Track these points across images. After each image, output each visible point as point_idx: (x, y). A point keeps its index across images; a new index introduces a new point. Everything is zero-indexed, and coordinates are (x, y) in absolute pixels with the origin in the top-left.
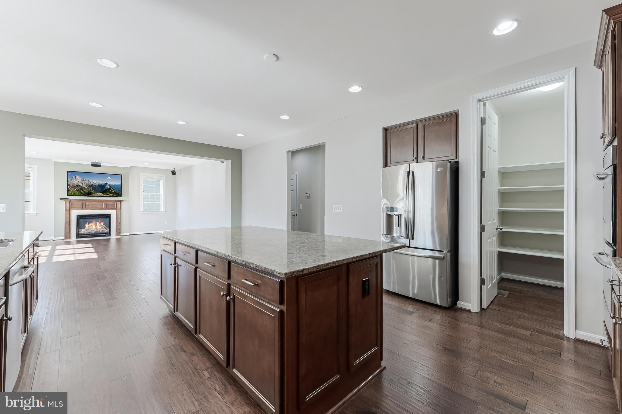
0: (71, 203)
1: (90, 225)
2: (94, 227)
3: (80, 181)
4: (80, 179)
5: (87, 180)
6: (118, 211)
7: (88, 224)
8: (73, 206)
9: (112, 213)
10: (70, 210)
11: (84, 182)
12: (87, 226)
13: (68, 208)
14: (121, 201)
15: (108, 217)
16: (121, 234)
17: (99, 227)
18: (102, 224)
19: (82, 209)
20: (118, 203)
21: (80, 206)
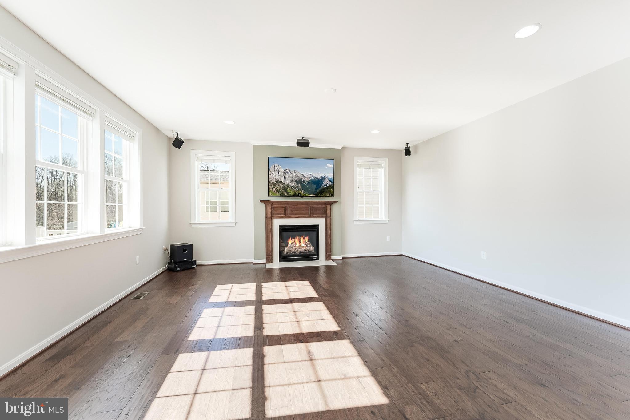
0: (273, 208)
1: (293, 241)
2: (298, 245)
3: (282, 174)
4: (281, 170)
5: (293, 172)
6: (328, 220)
7: (292, 240)
8: (275, 212)
9: (321, 222)
10: (271, 219)
11: (287, 174)
12: (290, 242)
13: (269, 216)
14: (331, 203)
15: (315, 229)
16: (333, 258)
17: (303, 245)
18: (307, 240)
19: (285, 217)
20: (328, 206)
21: (282, 212)
